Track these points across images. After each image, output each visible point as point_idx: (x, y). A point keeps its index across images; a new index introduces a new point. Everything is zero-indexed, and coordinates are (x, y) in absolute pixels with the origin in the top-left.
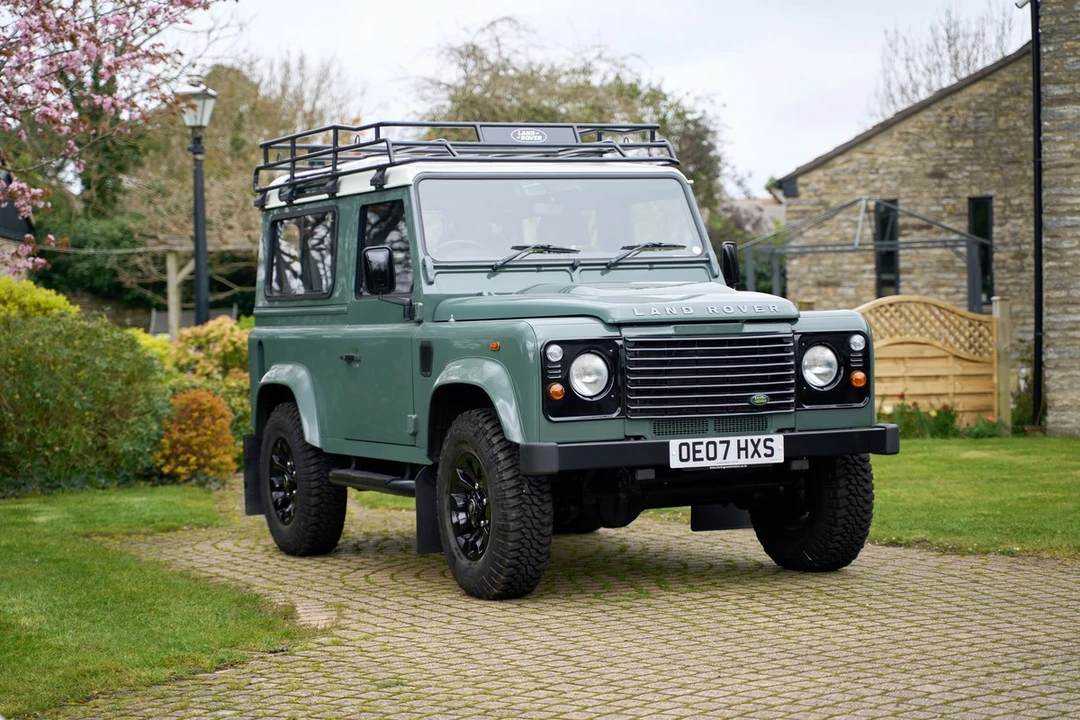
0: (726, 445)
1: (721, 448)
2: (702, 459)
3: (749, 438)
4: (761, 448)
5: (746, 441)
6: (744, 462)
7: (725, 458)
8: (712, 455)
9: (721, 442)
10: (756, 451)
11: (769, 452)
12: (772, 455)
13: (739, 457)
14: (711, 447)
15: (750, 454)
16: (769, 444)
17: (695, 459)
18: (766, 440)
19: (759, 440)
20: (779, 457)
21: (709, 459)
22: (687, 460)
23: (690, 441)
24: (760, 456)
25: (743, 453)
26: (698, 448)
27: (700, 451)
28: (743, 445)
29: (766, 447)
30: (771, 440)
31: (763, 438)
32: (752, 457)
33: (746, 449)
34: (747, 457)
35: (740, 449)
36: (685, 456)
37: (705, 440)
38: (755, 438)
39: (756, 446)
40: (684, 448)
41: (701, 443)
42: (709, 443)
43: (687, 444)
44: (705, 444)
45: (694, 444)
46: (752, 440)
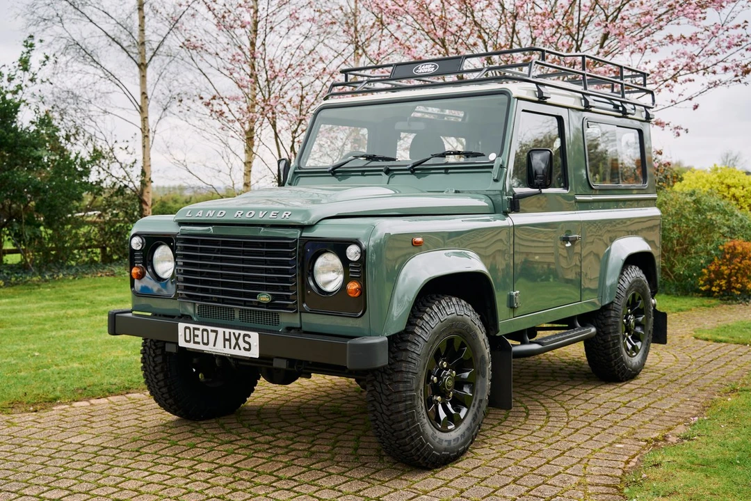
0: (215, 334)
1: (212, 335)
2: (199, 343)
3: (232, 331)
4: (241, 341)
5: (230, 333)
6: (229, 351)
7: (214, 346)
8: (205, 341)
9: (212, 331)
10: (237, 344)
11: (247, 346)
12: (249, 350)
13: (225, 347)
14: (205, 333)
15: (232, 347)
16: (247, 339)
17: (195, 342)
18: (245, 335)
19: (239, 334)
20: (255, 353)
21: (204, 344)
22: (189, 342)
23: (192, 326)
24: (240, 349)
25: (227, 343)
26: (196, 332)
27: (197, 336)
28: (227, 337)
29: (245, 341)
30: (250, 337)
31: (243, 333)
32: (234, 348)
33: (229, 340)
34: (230, 348)
35: (225, 340)
36: (188, 339)
37: (201, 327)
38: (237, 332)
39: (237, 339)
40: (188, 331)
41: (198, 329)
42: (204, 330)
43: (189, 328)
44: (201, 330)
45: (194, 329)
46: (234, 334)
